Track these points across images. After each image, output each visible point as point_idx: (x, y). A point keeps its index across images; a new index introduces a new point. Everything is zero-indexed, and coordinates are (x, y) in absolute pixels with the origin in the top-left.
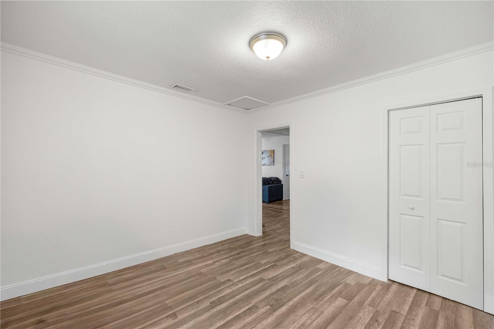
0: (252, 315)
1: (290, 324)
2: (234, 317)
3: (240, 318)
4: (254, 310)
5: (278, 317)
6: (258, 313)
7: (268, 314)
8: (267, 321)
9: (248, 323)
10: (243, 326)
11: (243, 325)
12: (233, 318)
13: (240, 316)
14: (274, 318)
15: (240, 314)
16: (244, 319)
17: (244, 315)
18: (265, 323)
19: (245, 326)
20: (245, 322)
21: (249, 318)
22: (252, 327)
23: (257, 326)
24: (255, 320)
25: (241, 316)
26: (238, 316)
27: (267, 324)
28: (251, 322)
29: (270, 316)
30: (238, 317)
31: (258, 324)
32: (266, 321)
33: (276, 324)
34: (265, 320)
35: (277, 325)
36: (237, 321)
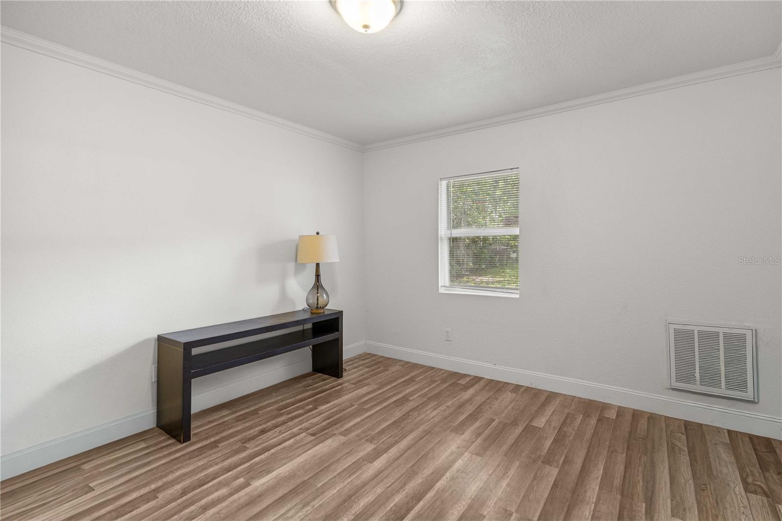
0: (394, 506)
1: (328, 502)
2: (425, 498)
3: (413, 497)
4: (393, 516)
5: (347, 511)
6: (384, 513)
7: (365, 513)
8: (367, 500)
9: (398, 492)
10: (405, 486)
11: (405, 488)
12: (425, 496)
13: (414, 502)
14: (354, 509)
15: (416, 504)
16: (406, 497)
17: (408, 503)
18: (371, 497)
19: (401, 488)
20: (404, 493)
21: (398, 501)
22: (390, 488)
23: (384, 489)
24: (388, 499)
25: (412, 501)
26: (419, 501)
27: (366, 496)
28: (393, 495)
29: (361, 510)
30: (417, 498)
31: (382, 493)
32: (369, 500)
33: (353, 498)
34: (369, 502)
35: (351, 497)
36: (417, 492)
